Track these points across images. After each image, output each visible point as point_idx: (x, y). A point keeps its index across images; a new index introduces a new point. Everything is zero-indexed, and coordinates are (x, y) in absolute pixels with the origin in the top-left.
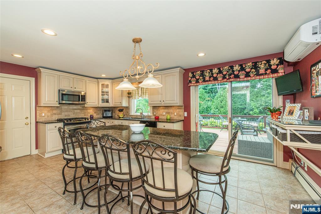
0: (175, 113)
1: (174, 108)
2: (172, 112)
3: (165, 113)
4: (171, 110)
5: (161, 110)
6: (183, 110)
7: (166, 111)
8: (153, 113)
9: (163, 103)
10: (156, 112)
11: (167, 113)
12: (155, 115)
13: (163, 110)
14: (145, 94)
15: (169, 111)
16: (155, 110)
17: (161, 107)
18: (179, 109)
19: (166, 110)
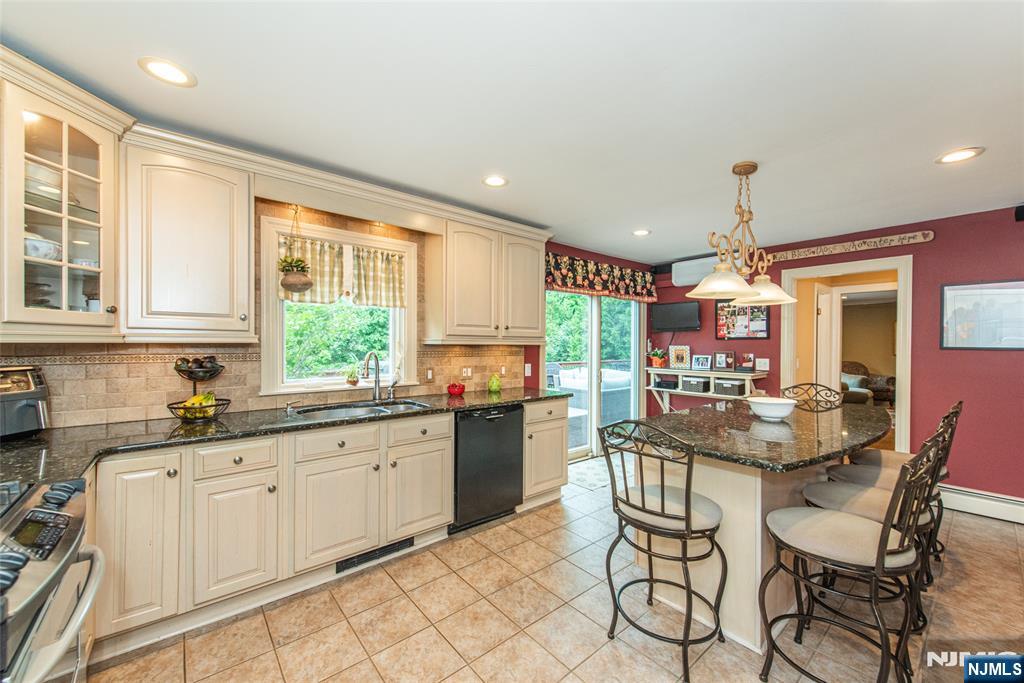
0: (503, 369)
1: (498, 353)
2: (494, 364)
3: (470, 370)
4: (489, 360)
5: (453, 361)
6: (523, 357)
7: (475, 364)
8: (421, 374)
9: (502, 332)
10: (436, 368)
11: (476, 369)
12: (430, 382)
13: (462, 361)
14: (371, 283)
15: (484, 364)
16: (431, 362)
17: (457, 349)
18: (511, 354)
19: (474, 361)
